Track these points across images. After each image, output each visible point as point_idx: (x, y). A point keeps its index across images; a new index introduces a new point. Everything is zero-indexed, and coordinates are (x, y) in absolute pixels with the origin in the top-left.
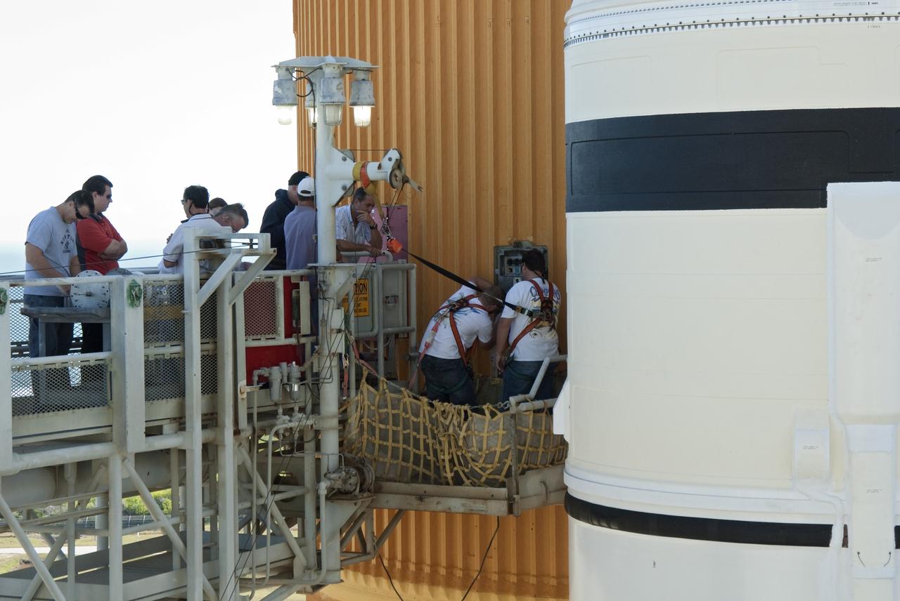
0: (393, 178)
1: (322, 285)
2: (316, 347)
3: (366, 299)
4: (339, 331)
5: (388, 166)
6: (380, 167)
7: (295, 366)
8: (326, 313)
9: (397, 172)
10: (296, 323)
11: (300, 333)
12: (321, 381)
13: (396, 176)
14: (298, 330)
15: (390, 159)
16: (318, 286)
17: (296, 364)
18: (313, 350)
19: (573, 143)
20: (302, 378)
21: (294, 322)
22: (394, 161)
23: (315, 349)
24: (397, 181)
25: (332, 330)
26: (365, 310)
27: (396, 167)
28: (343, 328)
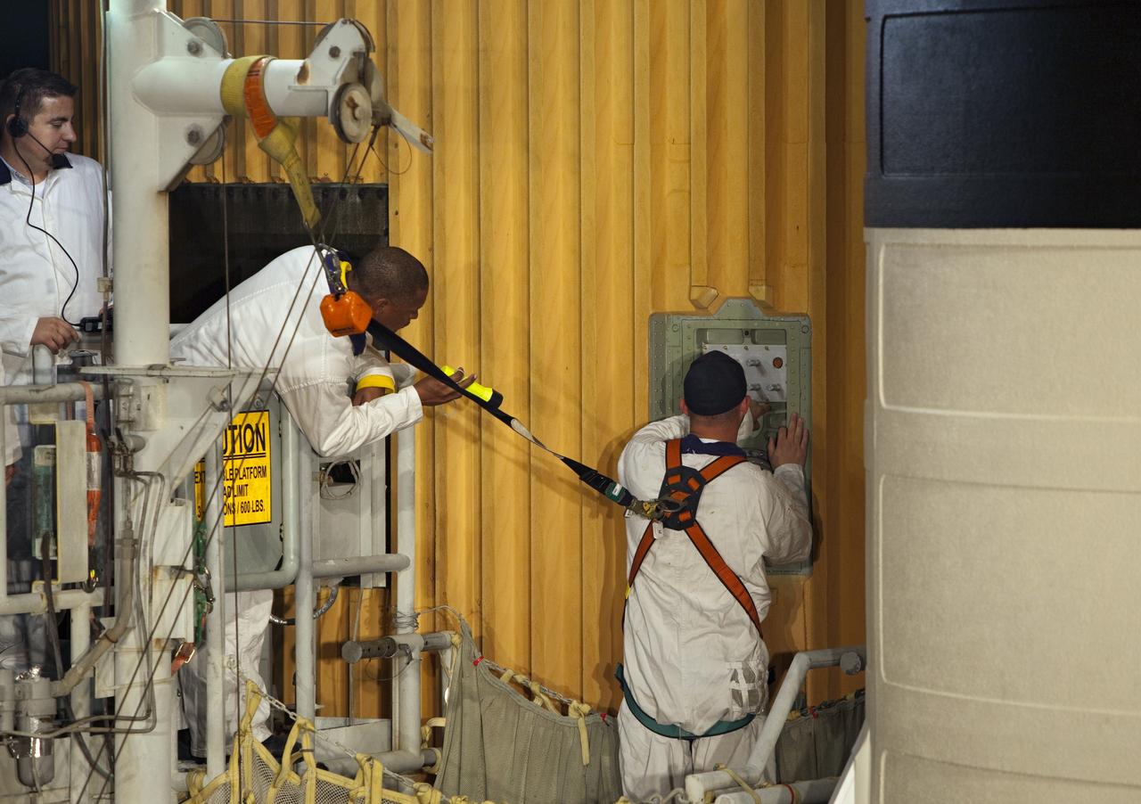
0: (346, 112)
1: (125, 432)
2: (105, 621)
3: (262, 471)
4: (179, 571)
5: (327, 73)
6: (303, 74)
7: (38, 679)
8: (135, 518)
9: (357, 94)
10: (45, 549)
11: (55, 576)
12: (120, 725)
13: (354, 106)
14: (47, 569)
15: (335, 53)
16: (113, 438)
17: (43, 674)
18: (95, 631)
19: (886, 18)
20: (61, 717)
21: (38, 543)
22: (346, 56)
23: (101, 627)
24: (355, 118)
25: (154, 570)
26: (259, 506)
27: (353, 77)
28: (189, 565)
